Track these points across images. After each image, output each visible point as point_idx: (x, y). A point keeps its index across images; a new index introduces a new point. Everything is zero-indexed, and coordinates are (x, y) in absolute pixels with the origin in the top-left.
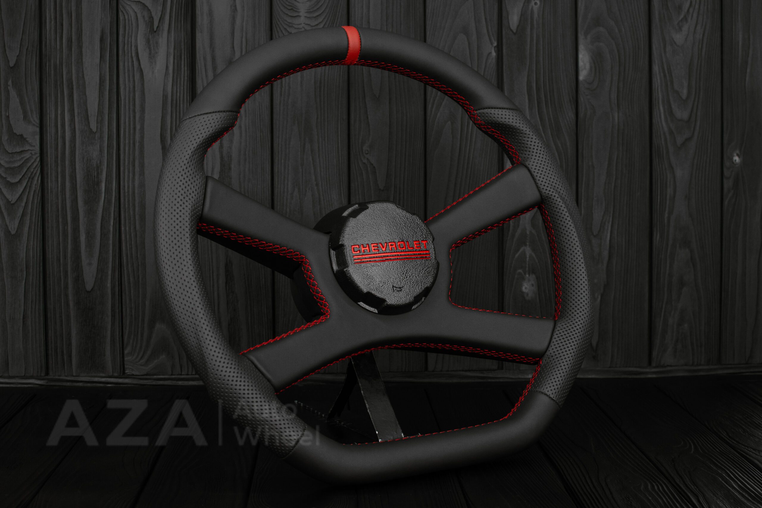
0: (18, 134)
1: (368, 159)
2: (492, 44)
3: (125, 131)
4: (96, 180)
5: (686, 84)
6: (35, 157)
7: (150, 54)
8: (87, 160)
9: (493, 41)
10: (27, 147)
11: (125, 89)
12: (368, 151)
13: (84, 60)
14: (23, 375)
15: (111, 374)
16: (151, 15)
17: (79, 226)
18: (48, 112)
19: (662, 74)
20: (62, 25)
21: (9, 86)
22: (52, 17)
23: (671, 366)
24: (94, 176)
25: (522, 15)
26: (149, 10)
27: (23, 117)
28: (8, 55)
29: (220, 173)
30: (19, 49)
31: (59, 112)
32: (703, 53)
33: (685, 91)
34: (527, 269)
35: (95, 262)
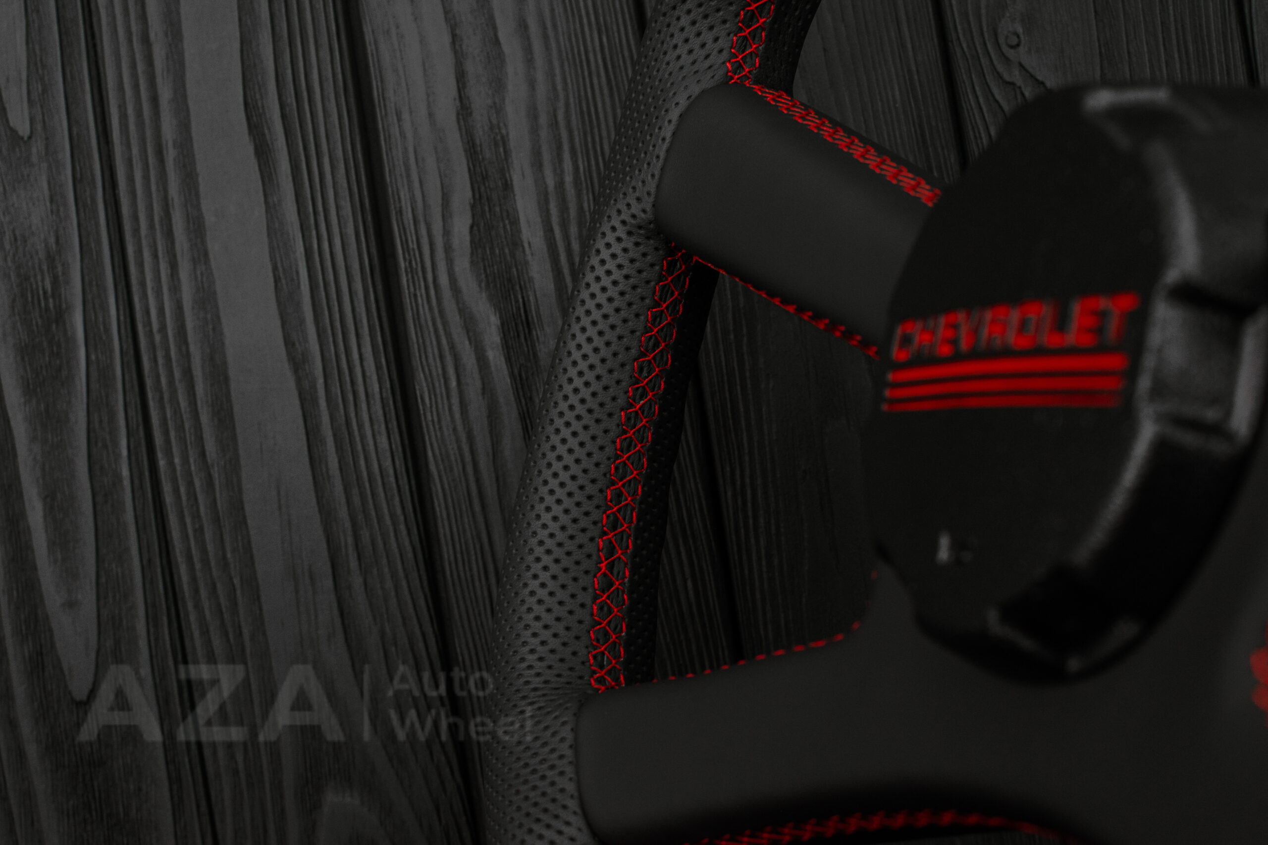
3: (124, 116)
4: (51, 305)
8: (16, 240)
17: (18, 478)
24: (45, 293)
29: (473, 207)
35: (87, 596)
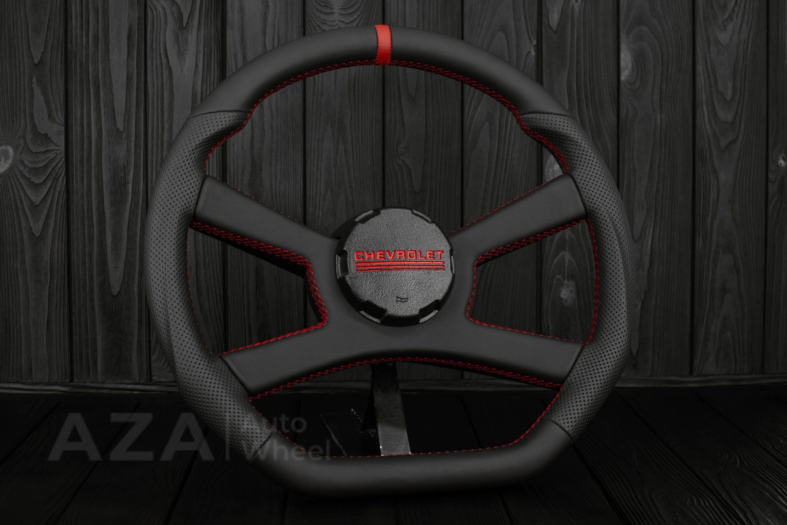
0: (42, 133)
1: (403, 161)
2: (531, 42)
3: (153, 131)
4: (123, 181)
5: (730, 85)
6: (59, 157)
7: (179, 51)
8: (114, 160)
9: (533, 39)
10: (52, 147)
11: (153, 87)
12: (403, 152)
13: (110, 58)
14: (47, 381)
15: (137, 381)
16: (181, 11)
17: (105, 229)
18: (74, 111)
19: (706, 74)
20: (88, 21)
21: (33, 83)
22: (78, 13)
23: (713, 375)
24: (121, 177)
25: (562, 13)
26: (178, 6)
27: (47, 115)
28: (32, 52)
29: (251, 174)
30: (44, 46)
31: (85, 111)
32: (749, 53)
33: (730, 93)
34: (566, 275)
35: (121, 265)
